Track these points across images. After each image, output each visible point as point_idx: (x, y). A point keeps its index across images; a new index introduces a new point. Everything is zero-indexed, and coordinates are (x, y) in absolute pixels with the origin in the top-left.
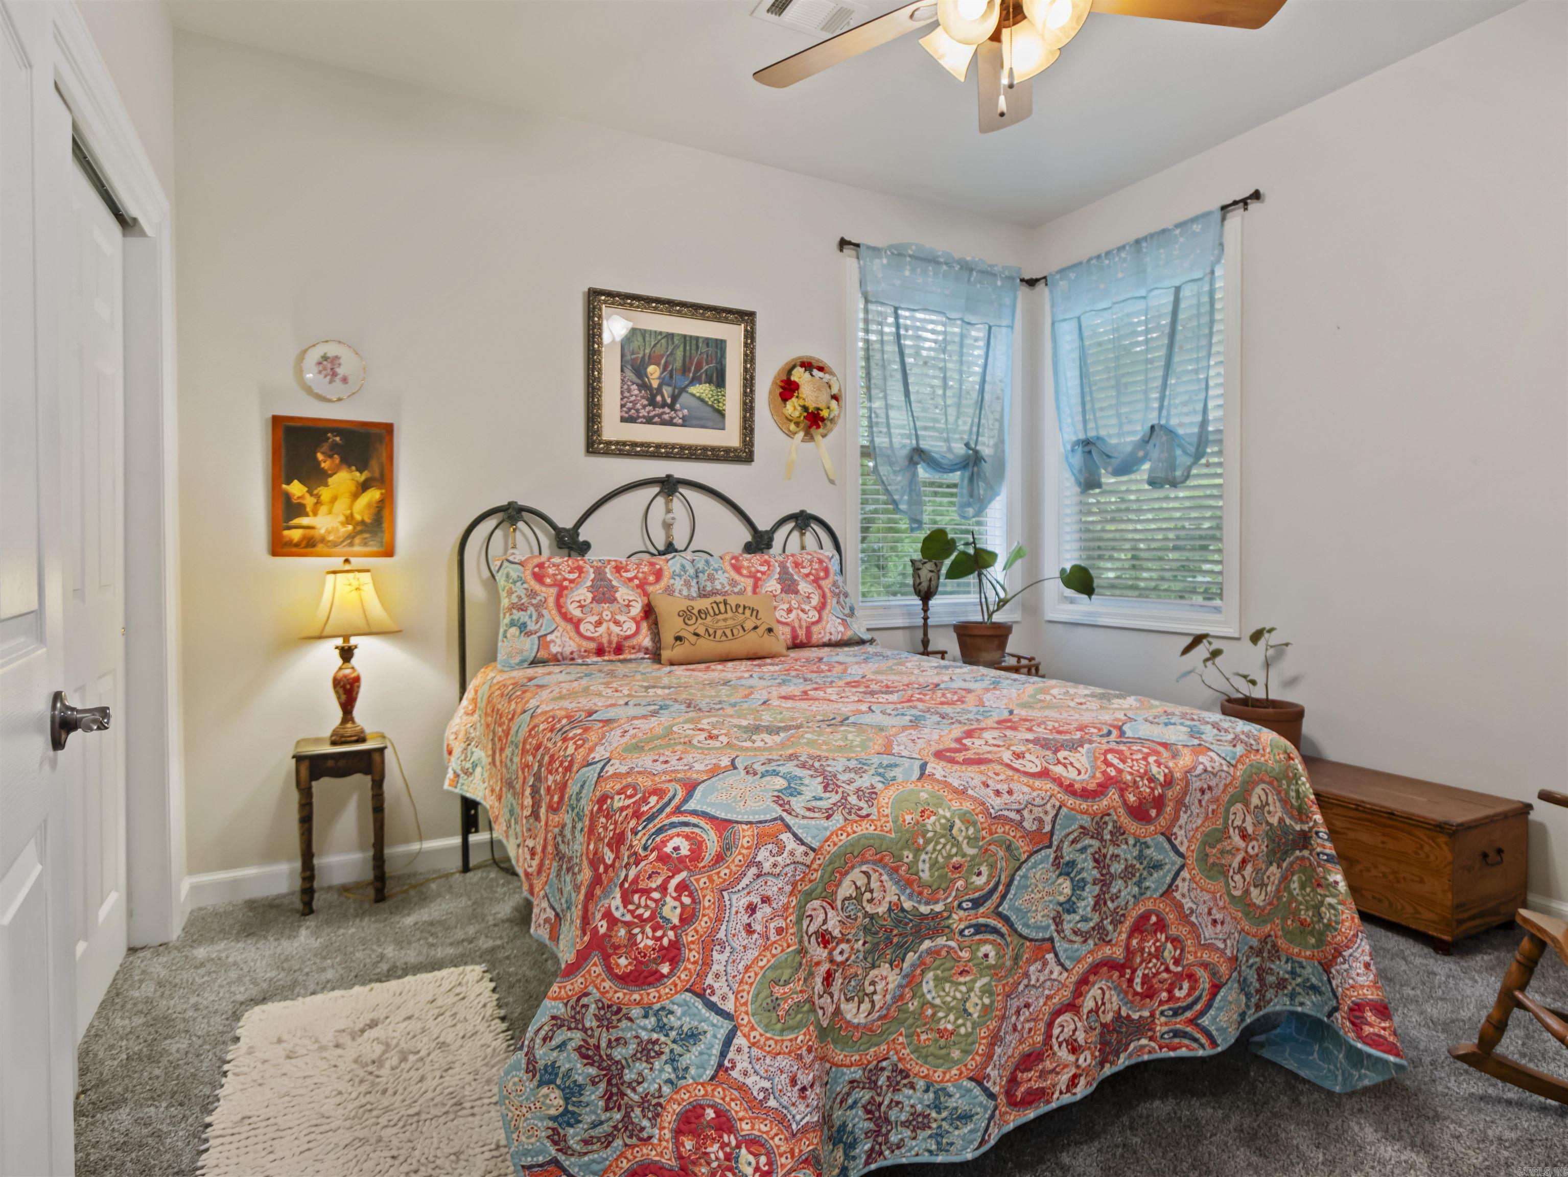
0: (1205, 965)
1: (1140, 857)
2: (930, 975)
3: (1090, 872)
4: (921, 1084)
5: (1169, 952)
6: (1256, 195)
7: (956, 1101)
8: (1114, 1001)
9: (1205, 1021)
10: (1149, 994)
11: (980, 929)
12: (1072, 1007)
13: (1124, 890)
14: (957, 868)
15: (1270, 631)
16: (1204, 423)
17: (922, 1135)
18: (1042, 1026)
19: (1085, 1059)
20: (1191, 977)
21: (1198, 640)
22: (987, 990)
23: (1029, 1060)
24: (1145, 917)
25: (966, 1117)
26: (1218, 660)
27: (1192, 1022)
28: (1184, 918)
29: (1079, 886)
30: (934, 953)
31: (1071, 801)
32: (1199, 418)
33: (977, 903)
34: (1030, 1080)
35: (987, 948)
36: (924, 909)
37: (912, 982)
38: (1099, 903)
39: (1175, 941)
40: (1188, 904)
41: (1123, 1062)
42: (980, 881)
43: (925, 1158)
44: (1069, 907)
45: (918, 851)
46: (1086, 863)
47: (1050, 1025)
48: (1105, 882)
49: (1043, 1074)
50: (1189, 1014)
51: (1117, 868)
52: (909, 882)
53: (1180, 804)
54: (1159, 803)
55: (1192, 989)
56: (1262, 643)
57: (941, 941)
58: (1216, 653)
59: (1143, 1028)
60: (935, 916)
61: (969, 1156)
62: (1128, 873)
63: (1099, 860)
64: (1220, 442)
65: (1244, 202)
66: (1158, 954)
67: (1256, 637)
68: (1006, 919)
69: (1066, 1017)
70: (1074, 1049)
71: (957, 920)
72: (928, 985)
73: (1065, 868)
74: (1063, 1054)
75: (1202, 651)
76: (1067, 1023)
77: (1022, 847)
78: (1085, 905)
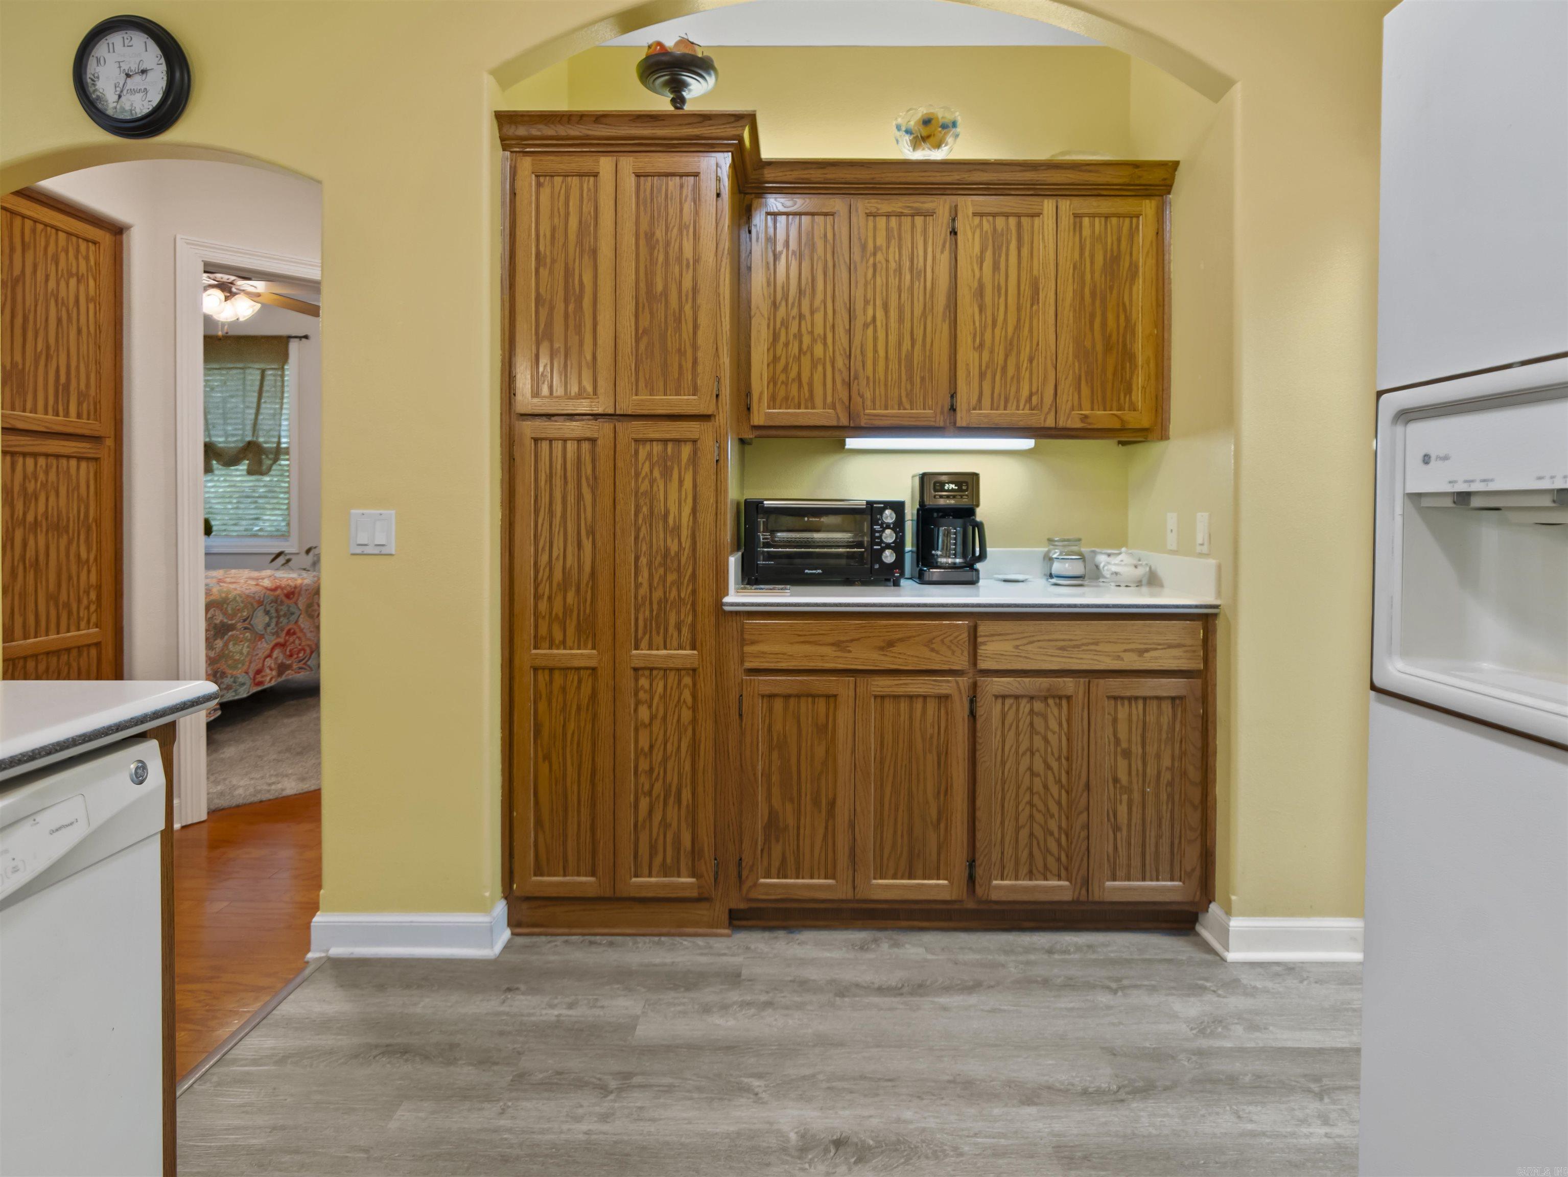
0: (308, 645)
1: (288, 610)
2: (231, 643)
3: (274, 615)
4: (229, 676)
5: (297, 642)
6: (306, 337)
7: (241, 680)
8: (281, 657)
9: (309, 663)
10: (291, 656)
11: (246, 628)
12: (270, 656)
13: (284, 621)
14: (238, 610)
15: (315, 548)
16: (279, 443)
17: (230, 691)
18: (261, 661)
19: (274, 673)
20: (304, 650)
21: (280, 554)
22: (248, 647)
23: (259, 672)
24: (289, 630)
25: (243, 684)
26: (290, 564)
27: (305, 664)
28: (301, 630)
29: (271, 618)
30: (232, 636)
31: (268, 592)
32: (276, 440)
33: (245, 620)
34: (259, 678)
35: (247, 634)
36: (230, 622)
37: (226, 645)
38: (277, 624)
39: (299, 638)
40: (302, 626)
41: (283, 678)
42: (245, 614)
43: (231, 699)
44: (268, 625)
45: (228, 604)
46: (273, 611)
47: (264, 661)
48: (278, 617)
49: (263, 677)
50: (304, 662)
51: (282, 613)
52: (225, 614)
53: (299, 594)
54: (293, 593)
55: (305, 653)
56: (311, 554)
57: (234, 632)
58: (288, 561)
59: (289, 667)
60: (232, 625)
61: (245, 695)
62: (285, 615)
63: (277, 611)
64: (287, 453)
65: (300, 338)
66: (293, 642)
67: (308, 551)
68: (252, 626)
69: (268, 659)
70: (271, 669)
71: (239, 626)
72: (231, 646)
73: (267, 613)
74: (268, 671)
75: (281, 560)
76: (269, 662)
77: (256, 605)
78: (273, 624)
